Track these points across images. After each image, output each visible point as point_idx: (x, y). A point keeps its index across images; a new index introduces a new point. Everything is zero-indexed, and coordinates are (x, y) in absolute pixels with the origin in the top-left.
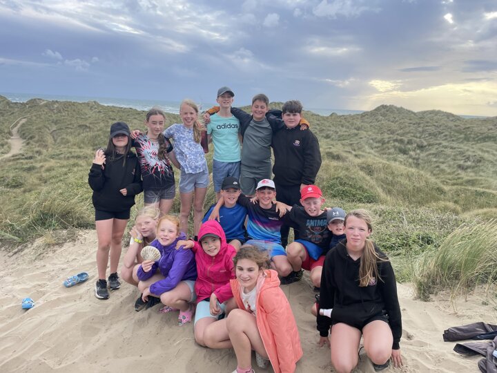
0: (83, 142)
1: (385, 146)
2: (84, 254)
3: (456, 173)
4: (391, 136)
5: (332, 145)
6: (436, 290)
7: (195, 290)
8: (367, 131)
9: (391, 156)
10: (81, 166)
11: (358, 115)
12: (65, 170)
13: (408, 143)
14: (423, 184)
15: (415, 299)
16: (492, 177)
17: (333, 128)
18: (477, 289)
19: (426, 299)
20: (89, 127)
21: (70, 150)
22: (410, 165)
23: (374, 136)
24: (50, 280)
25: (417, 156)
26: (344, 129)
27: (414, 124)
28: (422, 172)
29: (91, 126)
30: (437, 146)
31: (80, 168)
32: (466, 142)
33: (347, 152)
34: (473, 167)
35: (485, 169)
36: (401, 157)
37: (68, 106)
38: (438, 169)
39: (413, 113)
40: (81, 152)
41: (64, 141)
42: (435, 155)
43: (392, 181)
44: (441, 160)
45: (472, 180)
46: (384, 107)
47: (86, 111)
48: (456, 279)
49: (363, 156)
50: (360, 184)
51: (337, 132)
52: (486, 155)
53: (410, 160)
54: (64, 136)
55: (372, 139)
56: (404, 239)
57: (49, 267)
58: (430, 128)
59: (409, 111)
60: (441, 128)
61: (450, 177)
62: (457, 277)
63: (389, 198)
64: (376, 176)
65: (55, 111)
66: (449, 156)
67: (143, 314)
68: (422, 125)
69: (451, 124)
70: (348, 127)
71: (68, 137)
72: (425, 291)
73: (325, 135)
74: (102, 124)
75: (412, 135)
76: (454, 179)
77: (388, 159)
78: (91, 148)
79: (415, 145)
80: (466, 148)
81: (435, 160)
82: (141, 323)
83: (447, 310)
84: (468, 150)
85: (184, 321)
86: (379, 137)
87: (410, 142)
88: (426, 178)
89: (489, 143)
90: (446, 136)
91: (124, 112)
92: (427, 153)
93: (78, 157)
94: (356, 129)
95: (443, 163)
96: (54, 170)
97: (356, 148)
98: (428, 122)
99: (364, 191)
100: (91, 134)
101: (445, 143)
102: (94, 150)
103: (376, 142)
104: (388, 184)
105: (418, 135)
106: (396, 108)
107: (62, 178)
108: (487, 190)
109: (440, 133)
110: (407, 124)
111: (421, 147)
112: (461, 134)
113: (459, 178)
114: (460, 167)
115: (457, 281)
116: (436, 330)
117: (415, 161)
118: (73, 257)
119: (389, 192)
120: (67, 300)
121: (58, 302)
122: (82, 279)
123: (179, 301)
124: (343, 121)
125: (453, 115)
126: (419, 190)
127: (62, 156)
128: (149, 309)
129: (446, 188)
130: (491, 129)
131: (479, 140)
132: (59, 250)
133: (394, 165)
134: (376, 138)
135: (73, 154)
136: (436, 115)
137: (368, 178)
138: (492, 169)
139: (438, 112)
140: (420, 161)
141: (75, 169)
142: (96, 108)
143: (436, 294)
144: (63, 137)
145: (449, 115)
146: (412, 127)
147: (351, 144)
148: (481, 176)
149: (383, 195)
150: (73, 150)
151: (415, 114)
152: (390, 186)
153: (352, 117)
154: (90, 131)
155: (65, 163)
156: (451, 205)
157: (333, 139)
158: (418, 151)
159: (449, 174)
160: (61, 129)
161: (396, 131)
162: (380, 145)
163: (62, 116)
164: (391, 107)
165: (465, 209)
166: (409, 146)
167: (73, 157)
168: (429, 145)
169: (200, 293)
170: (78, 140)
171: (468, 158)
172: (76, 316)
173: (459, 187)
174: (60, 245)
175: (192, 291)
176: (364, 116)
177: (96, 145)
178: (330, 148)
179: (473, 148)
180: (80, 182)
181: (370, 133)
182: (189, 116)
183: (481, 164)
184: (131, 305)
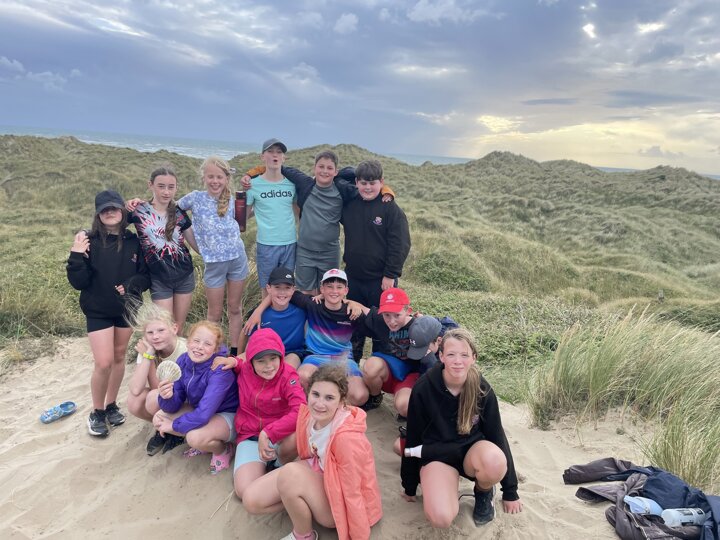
0: (54, 199)
1: (498, 209)
2: (67, 374)
3: (593, 248)
4: (507, 195)
5: (425, 208)
6: (557, 415)
7: (235, 425)
8: (473, 189)
9: (506, 224)
10: (51, 235)
11: (461, 165)
12: (25, 241)
13: (529, 205)
14: (548, 263)
15: (532, 427)
16: (640, 254)
17: (426, 184)
18: (610, 413)
19: (545, 427)
20: (63, 176)
21: (33, 210)
22: (532, 238)
23: (484, 196)
24: (18, 413)
25: (541, 224)
26: (442, 185)
27: (538, 179)
28: (548, 248)
29: (65, 174)
30: (568, 211)
31: (49, 239)
32: (606, 206)
33: (445, 217)
34: (616, 240)
35: (631, 242)
36: (520, 225)
37: (30, 143)
38: (568, 242)
39: (536, 163)
40: (50, 214)
41: (23, 196)
42: (566, 223)
43: (506, 260)
44: (574, 230)
45: (615, 258)
46: (497, 154)
47: (58, 152)
48: (584, 399)
49: (468, 224)
50: (463, 263)
51: (431, 189)
52: (633, 224)
53: (532, 230)
54: (24, 189)
55: (480, 200)
56: (520, 343)
57: (16, 394)
58: (558, 184)
59: (531, 161)
60: (574, 185)
61: (585, 253)
62: (584, 397)
63: (502, 283)
64: (485, 252)
65: (9, 151)
66: (584, 224)
67: (159, 459)
68: (548, 181)
69: (587, 181)
70: (447, 183)
71: (30, 191)
72: (545, 416)
73: (415, 193)
74: (83, 172)
75: (535, 194)
76: (590, 257)
77: (502, 229)
78: (66, 207)
79: (538, 209)
80: (606, 213)
81: (565, 229)
82: (157, 472)
83: (572, 442)
84: (609, 217)
85: (219, 468)
86: (490, 198)
87: (531, 205)
88: (553, 255)
89: (638, 207)
90: (580, 196)
91: (116, 154)
92: (555, 220)
93: (46, 222)
94: (458, 185)
95: (576, 234)
96: (8, 241)
97: (458, 212)
98: (555, 177)
99: (469, 274)
100: (65, 187)
101: (578, 207)
102: (71, 210)
103: (487, 204)
104: (502, 264)
105: (543, 195)
106: (513, 155)
107: (21, 254)
108: (633, 273)
109: (573, 192)
110: (528, 179)
111: (546, 212)
112: (600, 194)
113: (597, 256)
114: (599, 239)
115: (585, 403)
116: (555, 469)
117: (539, 231)
118: (52, 379)
119: (503, 275)
120: (48, 441)
121: (34, 445)
122: (66, 412)
123: (213, 442)
124: (441, 173)
125: (590, 168)
126: (543, 272)
127: (21, 220)
128: (168, 453)
129: (579, 269)
130: (641, 187)
131: (625, 202)
132: (30, 369)
133: (510, 236)
134: (485, 199)
135: (38, 217)
136: (567, 167)
137: (474, 255)
138: (641, 243)
139: (571, 163)
140: (546, 231)
141: (42, 240)
142: (73, 147)
143: (558, 420)
144: (22, 190)
145: (584, 167)
146: (535, 184)
147: (451, 207)
148: (626, 252)
149: (494, 279)
150: (38, 210)
151: (538, 165)
152: (504, 266)
153: (452, 167)
154: (64, 182)
155: (26, 230)
156: (585, 292)
157: (426, 200)
158: (543, 218)
159: (584, 249)
160: (18, 178)
161: (514, 188)
162: (492, 208)
163: (19, 158)
164: (507, 154)
165: (604, 299)
166: (531, 210)
167: (37, 221)
168: (558, 209)
169: (242, 430)
170: (45, 195)
171: (609, 228)
172: (63, 465)
173: (596, 268)
174: (31, 361)
175: (231, 427)
176: (469, 167)
177: (74, 203)
178: (422, 212)
179: (616, 214)
180: (51, 260)
181: (478, 191)
182: (216, 180)
183: (626, 236)
184: (140, 447)
